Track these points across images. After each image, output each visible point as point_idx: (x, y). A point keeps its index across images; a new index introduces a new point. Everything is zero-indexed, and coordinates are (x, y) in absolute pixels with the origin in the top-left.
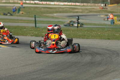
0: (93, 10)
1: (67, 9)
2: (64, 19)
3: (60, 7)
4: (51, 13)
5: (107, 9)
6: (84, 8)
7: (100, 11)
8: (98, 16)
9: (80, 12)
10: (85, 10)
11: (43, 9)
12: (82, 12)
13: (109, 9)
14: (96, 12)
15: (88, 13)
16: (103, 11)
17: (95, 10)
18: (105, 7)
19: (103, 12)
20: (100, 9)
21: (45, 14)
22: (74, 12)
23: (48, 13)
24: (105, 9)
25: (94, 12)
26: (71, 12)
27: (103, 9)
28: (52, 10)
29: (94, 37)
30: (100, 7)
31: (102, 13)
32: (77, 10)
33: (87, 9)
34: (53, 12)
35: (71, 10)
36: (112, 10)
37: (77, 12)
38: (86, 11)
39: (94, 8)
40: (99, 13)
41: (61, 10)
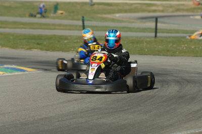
0: (181, 7)
2: (133, 22)
3: (126, 3)
4: (109, 13)
6: (166, 4)
7: (194, 9)
8: (191, 17)
9: (159, 11)
10: (167, 7)
11: (96, 6)
12: (162, 11)
14: (187, 10)
15: (173, 12)
16: (199, 8)
17: (185, 8)
19: (200, 11)
20: (193, 6)
21: (99, 15)
22: (149, 11)
23: (105, 14)
25: (184, 10)
26: (143, 11)
27: (200, 6)
28: (112, 8)
29: (183, 53)
30: (194, 3)
31: (197, 12)
32: (154, 8)
33: (171, 6)
34: (114, 12)
35: (144, 7)
37: (155, 11)
38: (171, 10)
39: (183, 5)
40: (193, 12)
41: (127, 7)
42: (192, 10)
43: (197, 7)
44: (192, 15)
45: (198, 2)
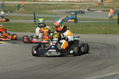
0: (90, 6)
1: (66, 5)
3: (59, 4)
4: (49, 9)
5: (104, 4)
6: (81, 4)
7: (97, 6)
8: (96, 11)
9: (78, 8)
10: (82, 6)
11: (42, 6)
13: (106, 5)
16: (100, 6)
17: (92, 6)
18: (101, 3)
19: (100, 8)
20: (97, 5)
21: (44, 11)
22: (72, 8)
23: (47, 10)
24: (101, 4)
26: (69, 8)
27: (100, 5)
28: (51, 6)
29: (91, 32)
30: (97, 3)
31: (99, 8)
32: (74, 6)
33: (84, 5)
34: (52, 9)
35: (69, 6)
36: (109, 6)
37: (75, 8)
38: (84, 7)
39: (91, 4)
40: (96, 8)
41: (59, 6)
42: (96, 7)
43: (98, 5)
44: (96, 10)
45: (99, 2)
